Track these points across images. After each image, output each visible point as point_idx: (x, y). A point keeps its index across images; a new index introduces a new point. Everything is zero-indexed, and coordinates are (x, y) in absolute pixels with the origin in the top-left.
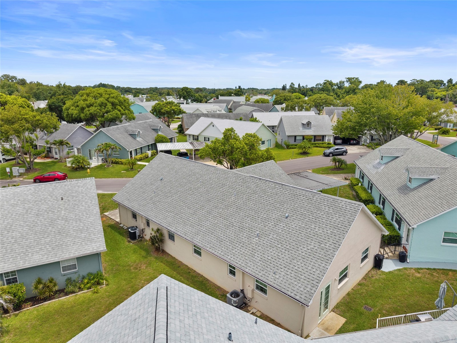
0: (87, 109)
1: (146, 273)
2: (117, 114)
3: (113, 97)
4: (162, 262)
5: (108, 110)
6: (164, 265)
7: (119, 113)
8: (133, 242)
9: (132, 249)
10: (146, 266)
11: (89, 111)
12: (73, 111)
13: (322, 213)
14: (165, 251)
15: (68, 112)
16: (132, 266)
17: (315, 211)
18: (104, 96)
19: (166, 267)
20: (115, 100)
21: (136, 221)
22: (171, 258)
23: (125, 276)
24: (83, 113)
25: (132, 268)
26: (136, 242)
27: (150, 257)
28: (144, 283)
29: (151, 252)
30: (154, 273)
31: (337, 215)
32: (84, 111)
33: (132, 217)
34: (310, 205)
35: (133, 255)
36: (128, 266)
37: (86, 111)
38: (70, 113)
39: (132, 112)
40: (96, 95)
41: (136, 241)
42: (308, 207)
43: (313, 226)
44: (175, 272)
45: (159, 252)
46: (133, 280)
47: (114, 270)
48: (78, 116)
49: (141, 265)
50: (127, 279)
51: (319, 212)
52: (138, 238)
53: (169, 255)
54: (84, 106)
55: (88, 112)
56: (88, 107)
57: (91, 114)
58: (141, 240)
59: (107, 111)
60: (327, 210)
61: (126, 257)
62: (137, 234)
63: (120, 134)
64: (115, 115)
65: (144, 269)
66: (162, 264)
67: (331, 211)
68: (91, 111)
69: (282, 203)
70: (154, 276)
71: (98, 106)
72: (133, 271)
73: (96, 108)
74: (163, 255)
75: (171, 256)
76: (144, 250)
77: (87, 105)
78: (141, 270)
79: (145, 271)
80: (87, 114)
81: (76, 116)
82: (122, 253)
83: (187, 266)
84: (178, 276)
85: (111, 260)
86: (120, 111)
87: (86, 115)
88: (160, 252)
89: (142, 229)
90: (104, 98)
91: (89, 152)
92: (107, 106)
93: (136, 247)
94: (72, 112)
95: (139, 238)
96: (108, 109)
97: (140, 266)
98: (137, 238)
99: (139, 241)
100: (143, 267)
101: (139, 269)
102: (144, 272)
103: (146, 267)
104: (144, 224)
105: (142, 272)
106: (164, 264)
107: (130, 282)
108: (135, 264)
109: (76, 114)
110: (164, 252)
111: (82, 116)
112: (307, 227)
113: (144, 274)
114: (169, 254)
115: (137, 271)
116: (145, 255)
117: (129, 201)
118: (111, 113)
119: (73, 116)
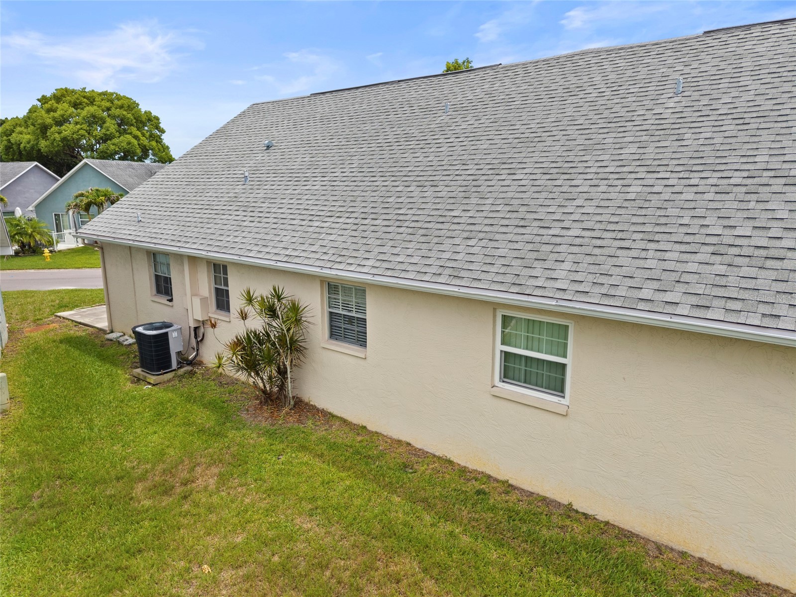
0: (54, 128)
1: (225, 513)
2: (129, 143)
3: (121, 107)
4: (303, 448)
5: (108, 133)
6: (317, 463)
7: (135, 142)
8: (152, 379)
9: (147, 403)
10: (220, 475)
11: (59, 133)
12: (21, 136)
14: (307, 404)
15: (9, 141)
16: (142, 479)
18: (97, 103)
19: (333, 473)
20: (125, 113)
21: (171, 300)
22: (347, 429)
23: (91, 535)
24: (45, 137)
25: (140, 487)
26: (169, 381)
27: (238, 429)
28: (215, 581)
29: (239, 410)
30: (273, 509)
32: (48, 134)
33: (154, 291)
35: (151, 429)
36: (118, 479)
37: (53, 133)
38: (13, 141)
39: (166, 148)
40: (78, 99)
41: (170, 376)
44: (396, 499)
45: (279, 408)
46: (137, 563)
47: (35, 503)
48: (32, 148)
49: (192, 470)
50: (99, 556)
52: (179, 363)
53: (333, 416)
54: (49, 121)
55: (57, 135)
56: (60, 123)
57: (64, 139)
58: (192, 374)
59: (105, 135)
61: (114, 438)
62: (175, 346)
63: (136, 178)
64: (124, 145)
65: (212, 487)
66: (305, 457)
68: (65, 134)
70: (271, 526)
71: (82, 123)
72: (147, 503)
73: (78, 126)
74: (299, 421)
75: (344, 421)
76: (205, 406)
77: (54, 119)
78: (194, 496)
79: (215, 499)
80: (55, 140)
81: (28, 146)
82: (98, 423)
83: (450, 462)
84: (428, 519)
85: (30, 457)
86: (136, 137)
87: (52, 143)
88: (286, 410)
89: (193, 325)
90: (99, 107)
91: (56, 220)
92: (105, 125)
93: (170, 395)
94: (18, 139)
95: (180, 365)
96: (108, 130)
97: (185, 475)
98: (174, 365)
99: (182, 376)
100: (207, 479)
101: (179, 490)
102: (211, 509)
103: (223, 479)
104: (204, 300)
105: (197, 505)
106: (321, 456)
107: (119, 577)
108: (160, 467)
109: (29, 142)
110: (301, 406)
111: (42, 145)
113: (213, 517)
114: (328, 416)
115: (166, 501)
116: (212, 423)
117: (141, 224)
118: (115, 141)
119: (22, 146)
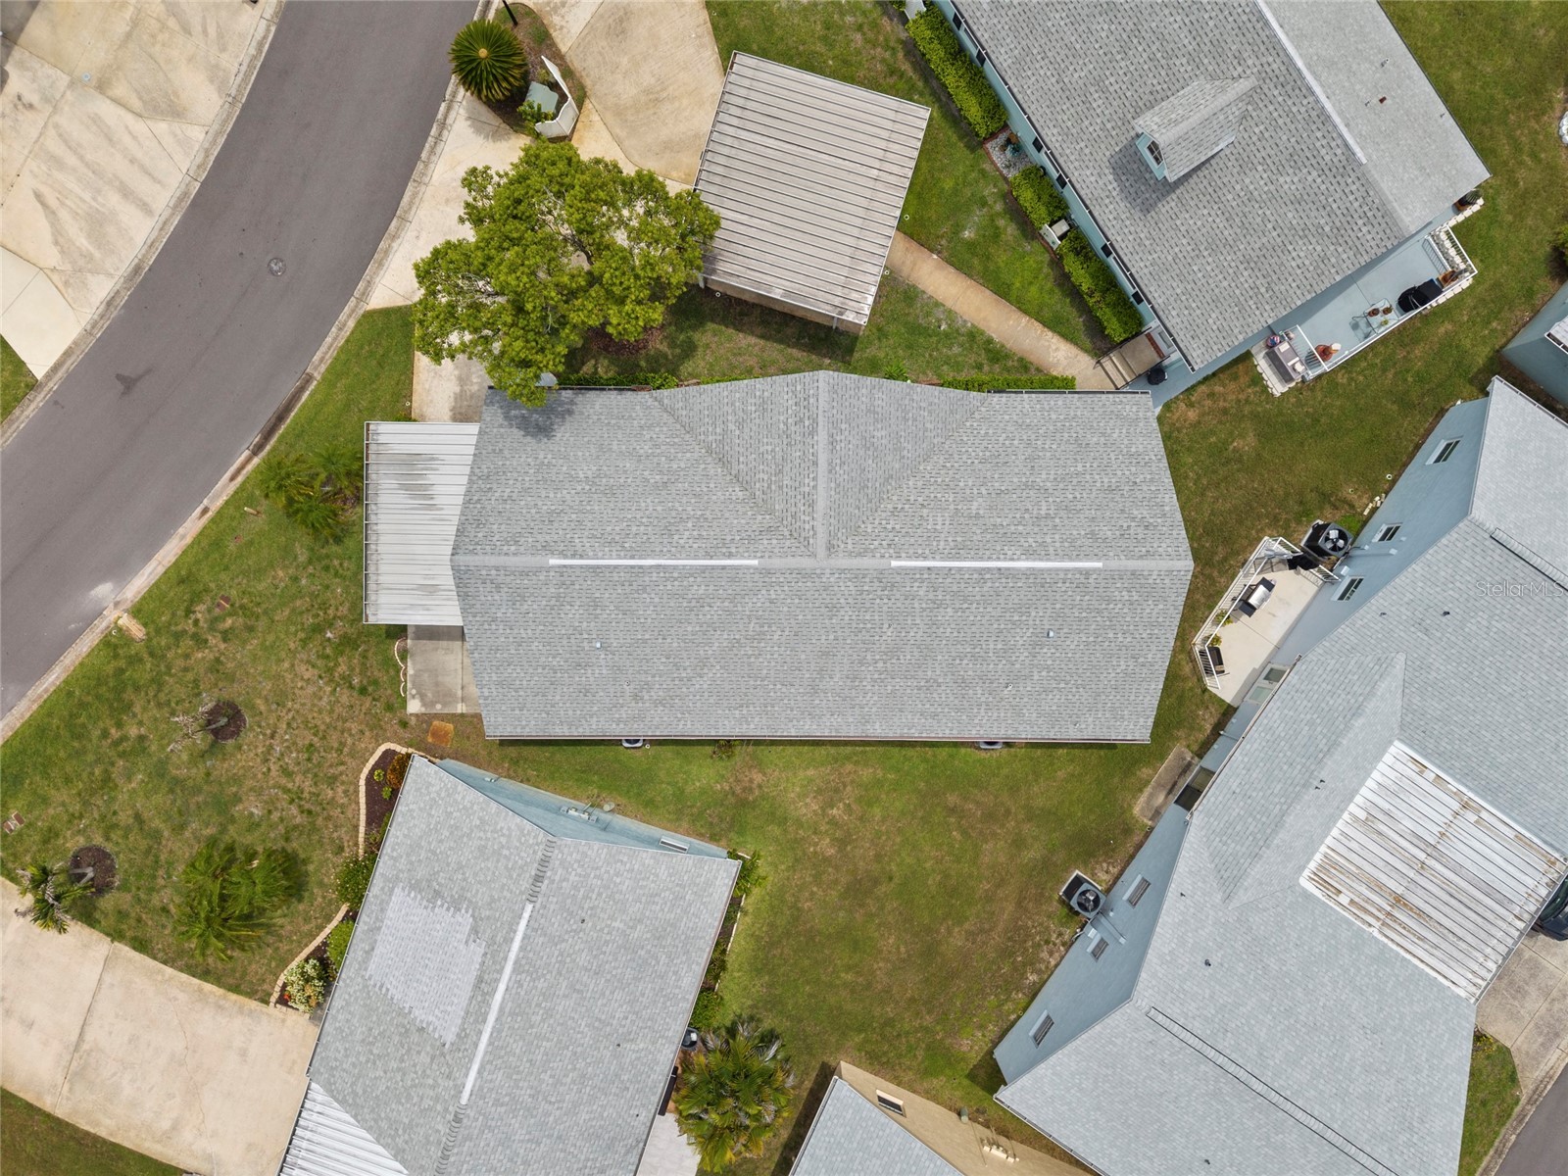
13: (1120, 606)
17: (1104, 606)
31: (1150, 602)
34: (1087, 598)
42: (1084, 603)
43: (1111, 635)
51: (1112, 606)
60: (1127, 598)
67: (1136, 598)
69: (1024, 610)
112: (1100, 639)
